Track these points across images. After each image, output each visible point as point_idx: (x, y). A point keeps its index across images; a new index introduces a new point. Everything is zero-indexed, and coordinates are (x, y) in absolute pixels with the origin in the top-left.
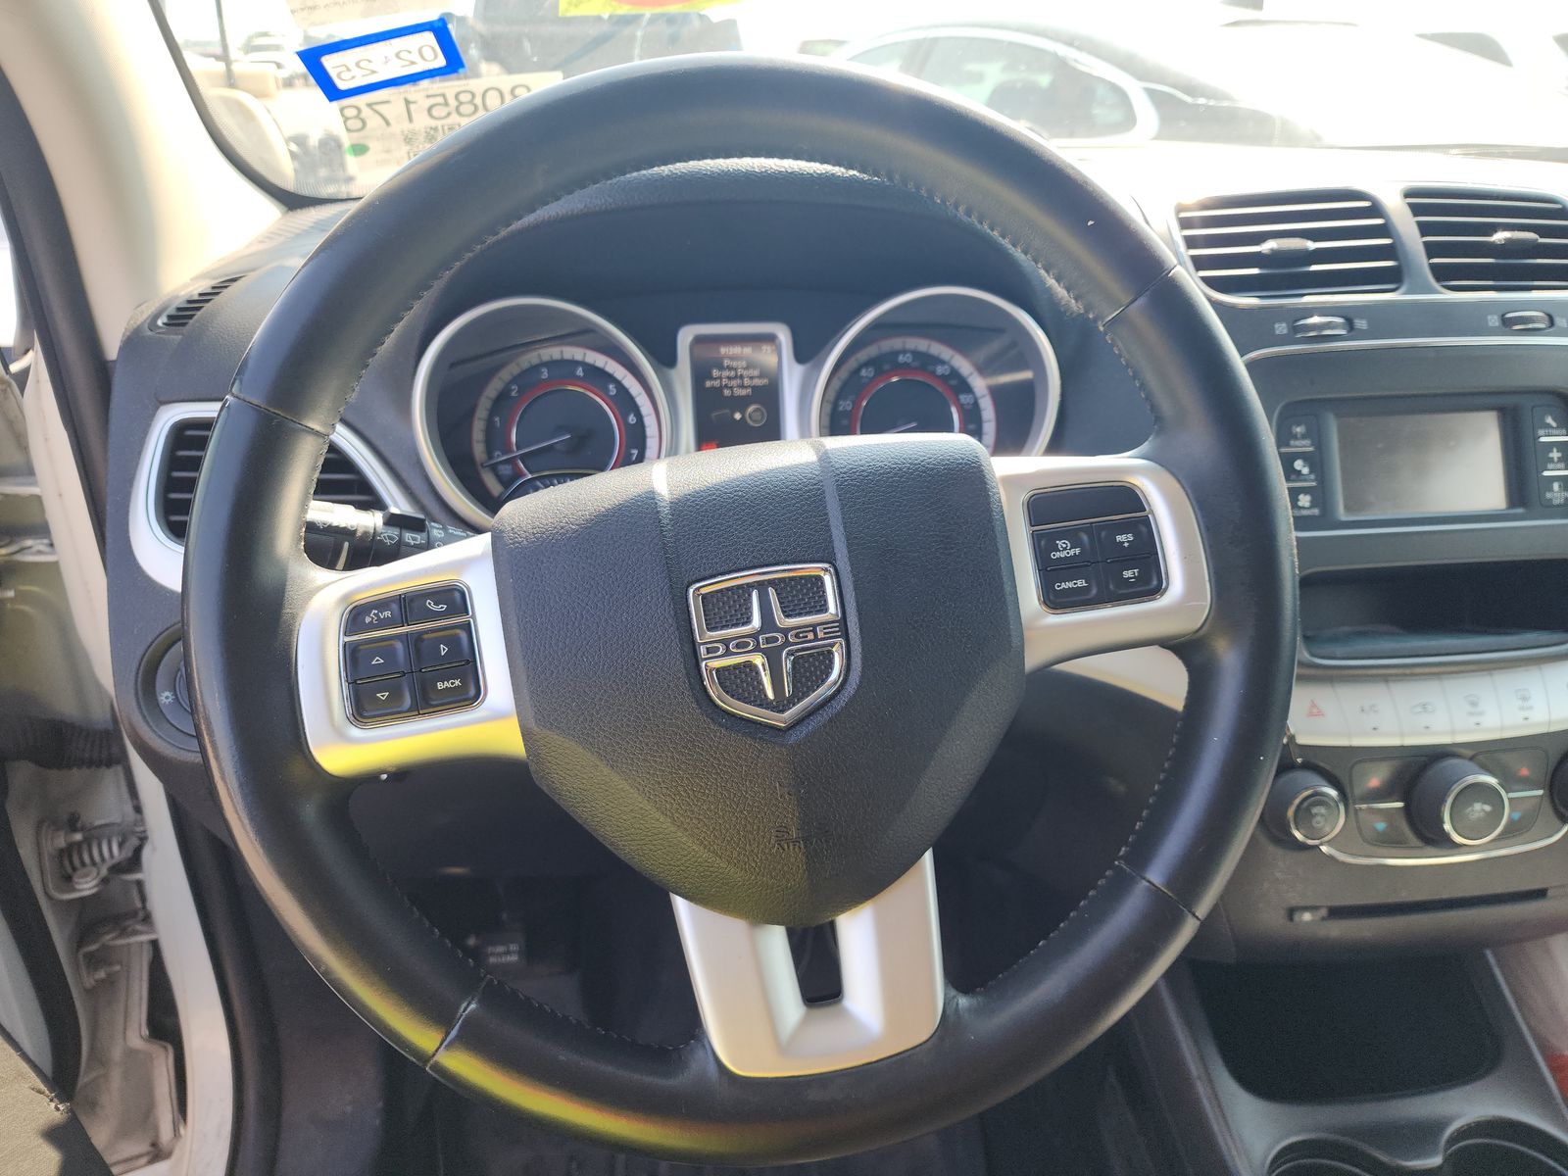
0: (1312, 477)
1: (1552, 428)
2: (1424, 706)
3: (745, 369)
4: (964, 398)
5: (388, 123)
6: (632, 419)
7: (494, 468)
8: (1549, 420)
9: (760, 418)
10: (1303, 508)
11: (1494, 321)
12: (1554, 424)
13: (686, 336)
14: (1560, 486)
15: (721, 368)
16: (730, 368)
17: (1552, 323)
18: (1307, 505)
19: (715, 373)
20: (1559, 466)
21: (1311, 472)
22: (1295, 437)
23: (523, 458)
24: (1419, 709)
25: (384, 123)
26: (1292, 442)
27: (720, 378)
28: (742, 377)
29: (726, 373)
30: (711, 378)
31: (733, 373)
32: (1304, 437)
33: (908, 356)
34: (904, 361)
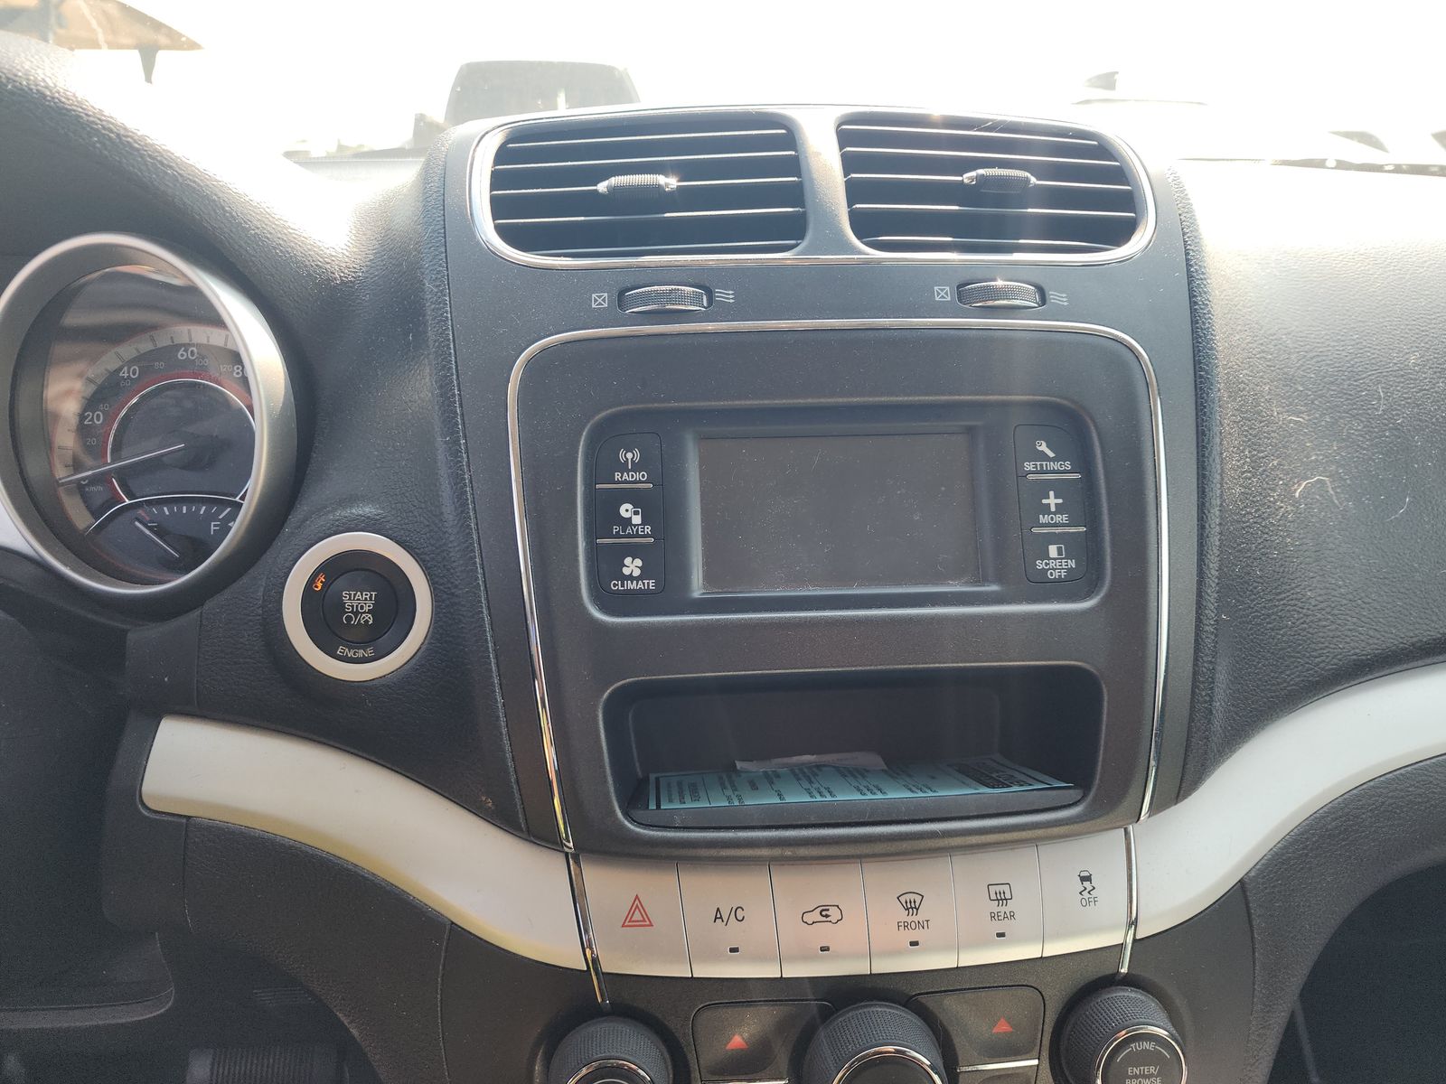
0: (648, 529)
1: (1047, 458)
2: (824, 911)
8: (1043, 447)
10: (631, 577)
11: (944, 293)
12: (1051, 455)
14: (1059, 550)
17: (1043, 301)
18: (637, 573)
20: (1059, 518)
21: (644, 523)
22: (623, 468)
24: (816, 916)
26: (617, 476)
32: (637, 467)
33: (192, 352)
34: (185, 357)
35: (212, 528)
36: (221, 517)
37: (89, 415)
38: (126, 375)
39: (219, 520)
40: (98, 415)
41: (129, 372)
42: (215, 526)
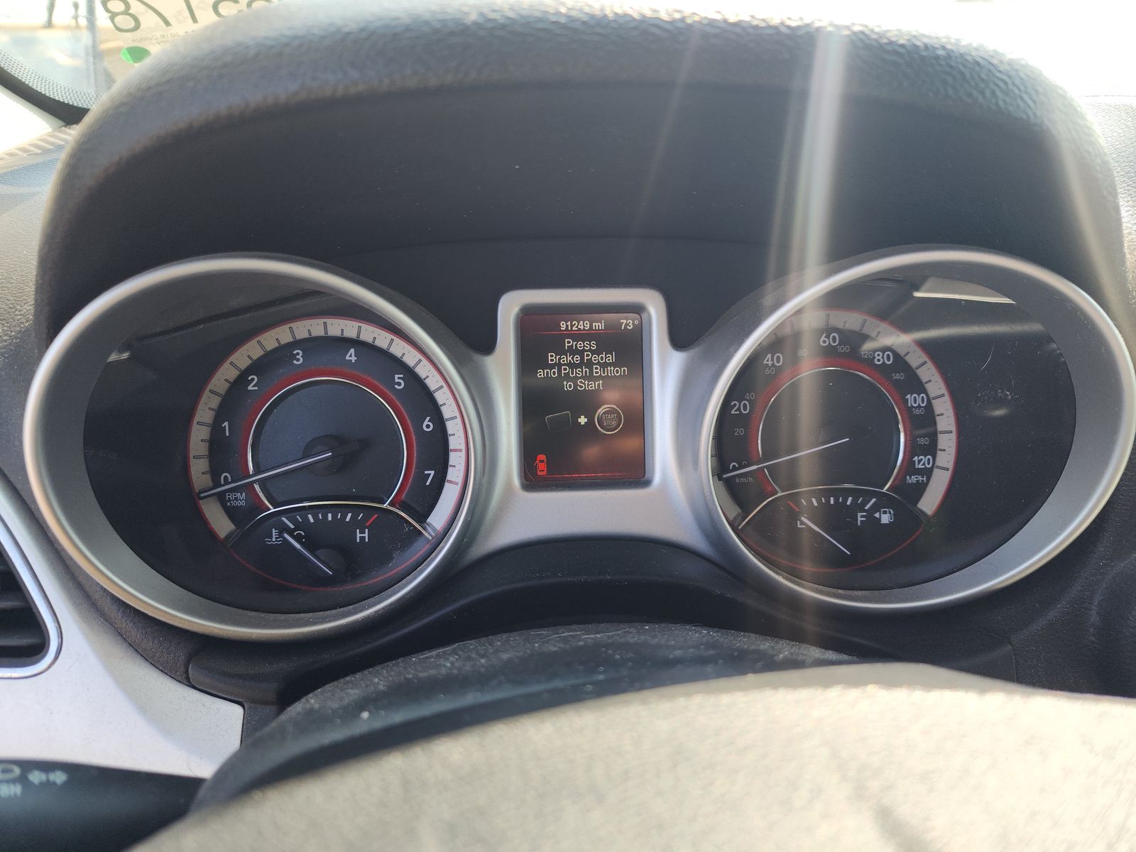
3: (593, 352)
4: (914, 400)
5: (167, 23)
6: (428, 425)
7: (221, 497)
9: (614, 423)
13: (510, 306)
15: (561, 351)
16: (573, 352)
19: (552, 358)
23: (262, 483)
25: (162, 23)
27: (559, 365)
28: (590, 364)
29: (566, 359)
30: (546, 365)
31: (577, 359)
33: (834, 337)
34: (827, 344)
35: (859, 519)
36: (866, 508)
37: (735, 405)
38: (770, 363)
39: (865, 511)
40: (745, 405)
41: (772, 360)
42: (862, 517)
